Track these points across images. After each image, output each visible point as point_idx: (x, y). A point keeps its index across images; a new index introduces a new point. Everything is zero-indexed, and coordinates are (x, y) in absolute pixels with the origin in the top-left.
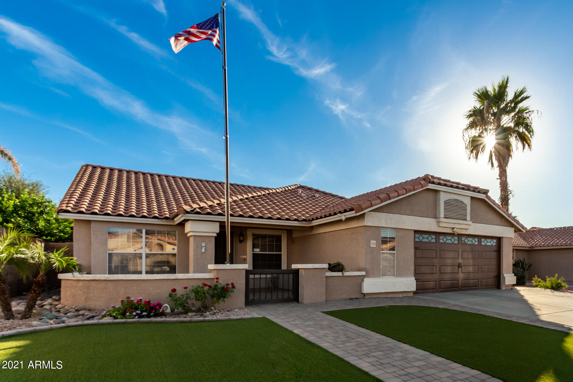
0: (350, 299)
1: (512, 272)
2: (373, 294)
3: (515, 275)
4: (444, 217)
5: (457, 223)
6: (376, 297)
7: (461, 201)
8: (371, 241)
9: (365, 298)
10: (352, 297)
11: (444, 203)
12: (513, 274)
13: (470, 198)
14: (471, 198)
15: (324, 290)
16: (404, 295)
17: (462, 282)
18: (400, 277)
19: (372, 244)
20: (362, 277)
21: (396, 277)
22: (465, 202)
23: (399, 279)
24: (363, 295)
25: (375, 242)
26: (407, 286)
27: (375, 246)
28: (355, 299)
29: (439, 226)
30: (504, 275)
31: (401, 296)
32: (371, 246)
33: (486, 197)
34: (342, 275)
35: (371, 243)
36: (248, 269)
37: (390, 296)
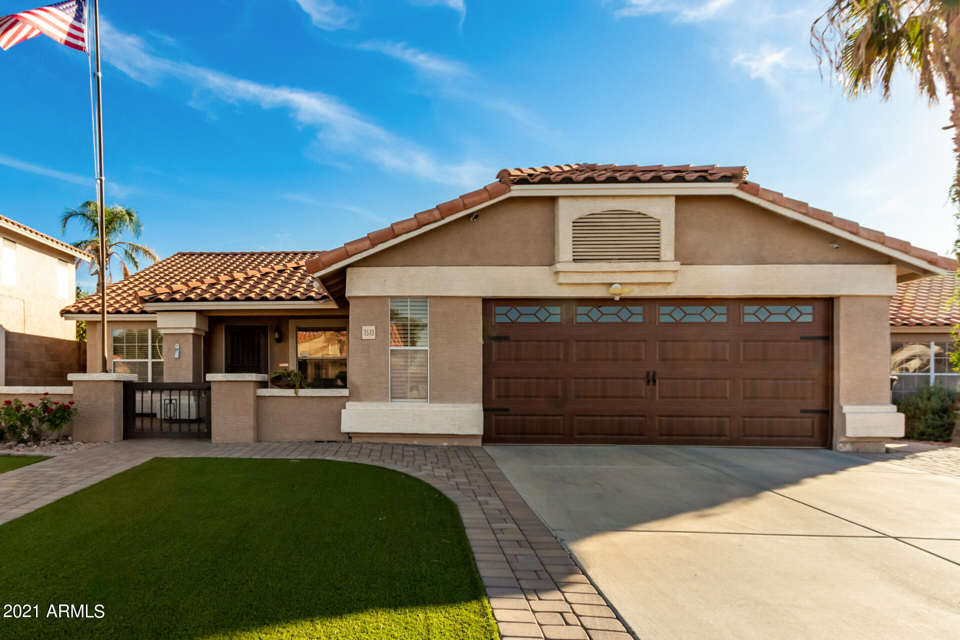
0: (316, 442)
1: (889, 400)
2: (370, 436)
3: (899, 411)
4: (574, 260)
5: (618, 270)
6: (378, 442)
7: (639, 214)
8: (364, 328)
9: (351, 441)
10: (321, 438)
11: (572, 224)
12: (895, 408)
13: (673, 199)
14: (676, 201)
15: (251, 422)
16: (456, 443)
17: (660, 421)
18: (441, 402)
19: (367, 334)
20: (343, 400)
21: (431, 402)
22: (650, 215)
23: (437, 407)
24: (347, 437)
25: (373, 328)
26: (457, 423)
27: (374, 337)
28: (328, 442)
29: (558, 282)
30: (841, 408)
31: (445, 444)
32: (363, 338)
33: (738, 188)
34: (295, 395)
35: (363, 332)
36: (137, 382)
37: (415, 442)
